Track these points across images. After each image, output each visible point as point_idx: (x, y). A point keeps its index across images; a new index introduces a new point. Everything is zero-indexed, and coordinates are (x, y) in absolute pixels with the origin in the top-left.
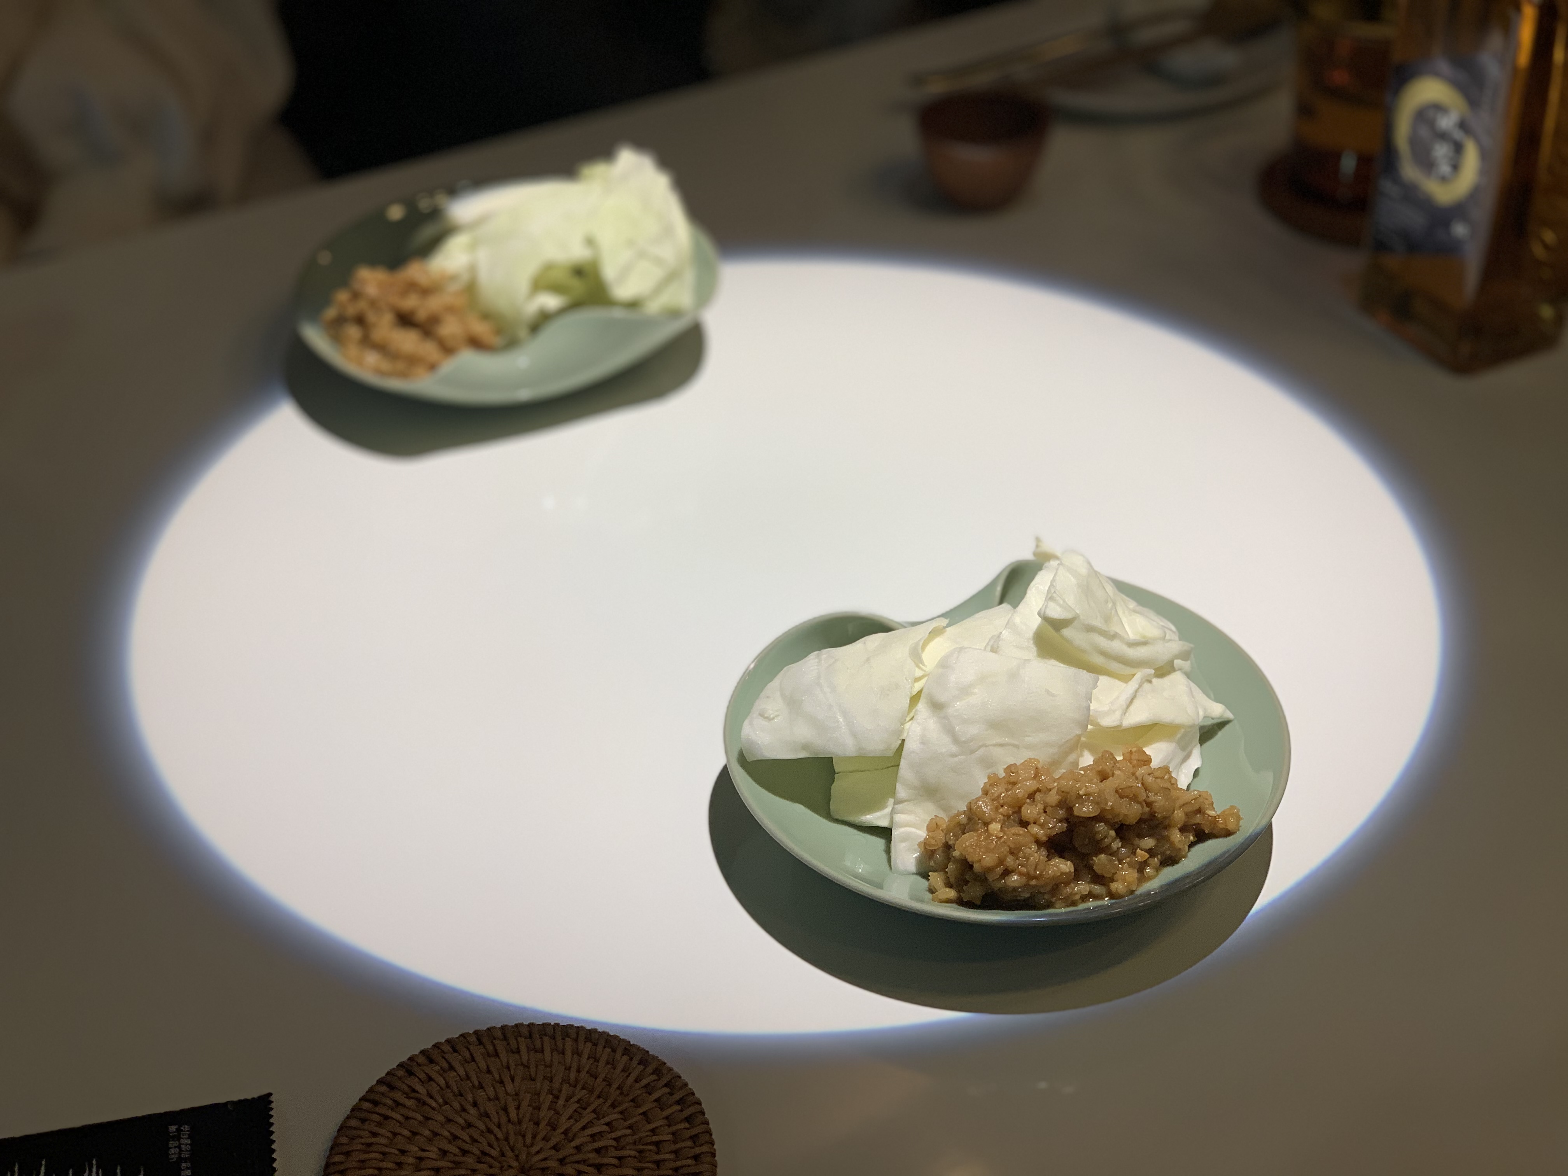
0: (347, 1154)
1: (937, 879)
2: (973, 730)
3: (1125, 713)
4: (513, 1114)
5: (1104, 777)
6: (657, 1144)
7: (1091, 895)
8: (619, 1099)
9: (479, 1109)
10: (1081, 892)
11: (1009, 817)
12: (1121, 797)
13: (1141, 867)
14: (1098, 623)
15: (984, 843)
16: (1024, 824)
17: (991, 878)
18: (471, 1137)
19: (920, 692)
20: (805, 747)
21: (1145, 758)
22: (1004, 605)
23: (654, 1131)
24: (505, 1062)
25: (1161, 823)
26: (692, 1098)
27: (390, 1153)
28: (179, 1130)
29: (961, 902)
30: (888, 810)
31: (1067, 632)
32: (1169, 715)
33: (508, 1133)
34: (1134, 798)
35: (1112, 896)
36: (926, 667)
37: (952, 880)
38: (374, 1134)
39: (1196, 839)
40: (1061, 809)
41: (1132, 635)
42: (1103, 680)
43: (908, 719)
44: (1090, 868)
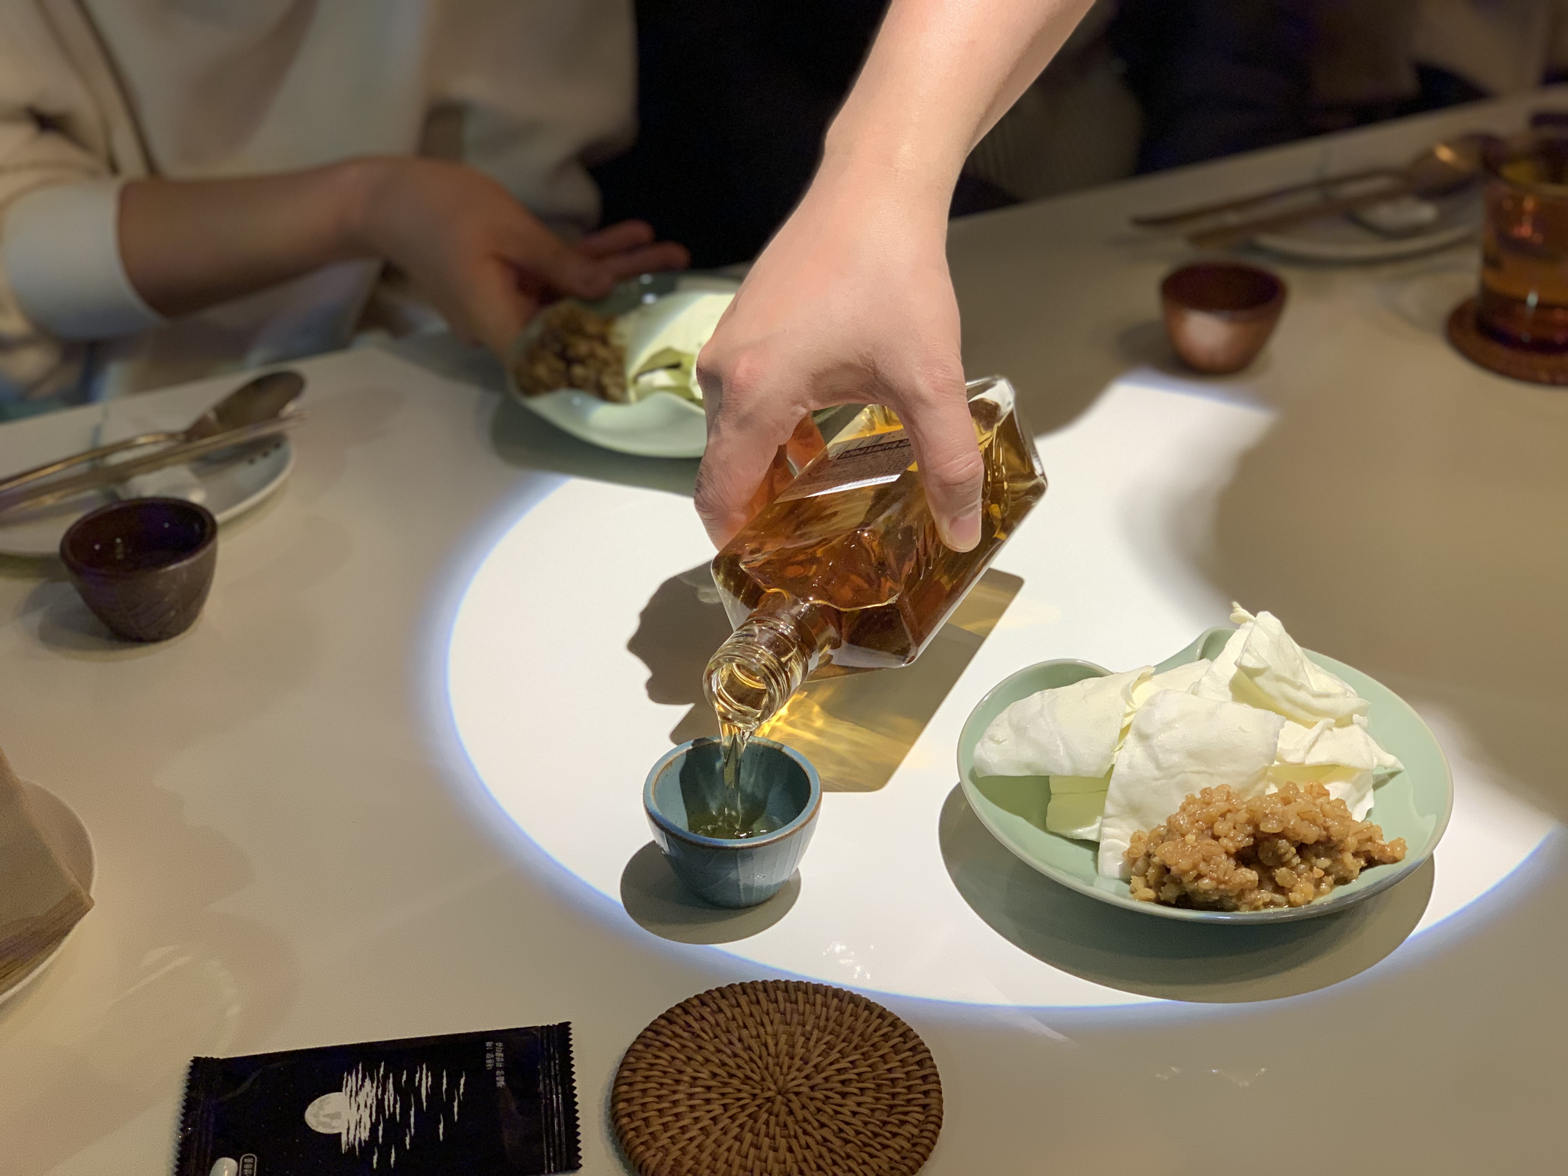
0: (634, 1071)
1: (1138, 882)
2: (1175, 758)
3: (1308, 751)
4: (772, 1049)
5: (1286, 802)
6: (893, 1080)
7: (1272, 903)
8: (861, 1043)
9: (743, 1044)
10: (1263, 899)
11: (1203, 831)
12: (1302, 819)
13: (1318, 883)
14: (1288, 675)
15: (1180, 850)
16: (1216, 838)
17: (1185, 880)
18: (737, 1064)
19: (1128, 726)
20: (1029, 766)
21: (1324, 792)
22: (1203, 660)
23: (890, 1070)
24: (765, 1009)
25: (1336, 846)
26: (922, 1047)
27: (670, 1072)
28: (494, 1046)
29: (1159, 902)
30: (1097, 826)
31: (1259, 680)
32: (1345, 759)
33: (768, 1063)
34: (1314, 822)
35: (1290, 904)
36: (1135, 704)
37: (1151, 882)
38: (657, 1057)
39: (1366, 864)
40: (1249, 825)
41: (1316, 688)
42: (1289, 724)
43: (1117, 748)
44: (1272, 880)
